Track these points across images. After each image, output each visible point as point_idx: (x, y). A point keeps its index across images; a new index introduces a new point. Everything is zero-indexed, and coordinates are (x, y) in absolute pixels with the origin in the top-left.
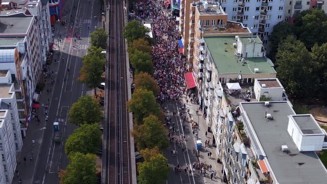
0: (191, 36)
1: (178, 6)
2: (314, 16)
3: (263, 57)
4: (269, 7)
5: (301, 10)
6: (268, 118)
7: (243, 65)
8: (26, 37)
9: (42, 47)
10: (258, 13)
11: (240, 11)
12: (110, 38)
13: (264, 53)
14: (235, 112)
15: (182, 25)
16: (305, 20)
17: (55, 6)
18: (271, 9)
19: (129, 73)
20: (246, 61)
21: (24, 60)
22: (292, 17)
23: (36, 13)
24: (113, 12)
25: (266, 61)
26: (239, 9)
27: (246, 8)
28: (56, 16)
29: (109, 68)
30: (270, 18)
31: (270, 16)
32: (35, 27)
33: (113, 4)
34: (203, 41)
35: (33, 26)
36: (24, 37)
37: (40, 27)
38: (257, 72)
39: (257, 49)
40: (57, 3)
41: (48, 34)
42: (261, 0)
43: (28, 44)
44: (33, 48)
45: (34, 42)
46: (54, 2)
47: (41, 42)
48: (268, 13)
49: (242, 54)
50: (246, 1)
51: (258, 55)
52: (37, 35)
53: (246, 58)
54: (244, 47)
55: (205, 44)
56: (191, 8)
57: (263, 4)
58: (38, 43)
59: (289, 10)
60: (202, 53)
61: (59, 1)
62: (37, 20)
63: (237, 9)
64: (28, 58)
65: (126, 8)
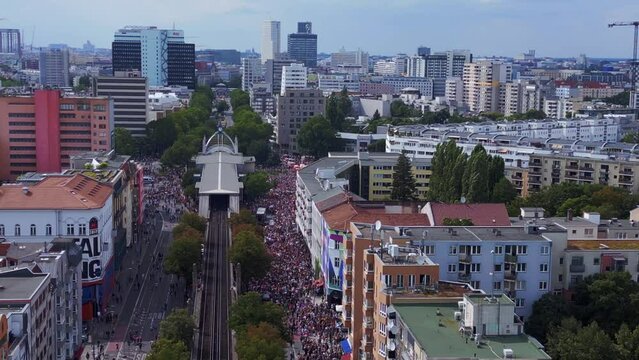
0: (366, 333)
1: (340, 284)
2: (612, 283)
3: (520, 334)
4: (519, 265)
5: (585, 275)
7: (479, 347)
8: (27, 305)
9: (60, 345)
10: (500, 275)
11: (464, 272)
12: (201, 334)
13: (519, 327)
15: (349, 307)
16: (594, 292)
17: (94, 285)
18: (523, 269)
20: (483, 342)
21: (18, 346)
22: (567, 288)
23: (55, 273)
24: (209, 294)
25: (526, 340)
26: (461, 267)
27: (474, 265)
28: (94, 304)
30: (523, 287)
31: (524, 282)
32: (49, 297)
33: (210, 283)
34: (392, 309)
35: (44, 292)
36: (23, 307)
37: (58, 302)
38: (509, 357)
39: (505, 317)
40: (98, 279)
41: (74, 325)
42: (503, 250)
43: (31, 322)
44: (41, 335)
45: (44, 324)
46: (92, 276)
47: (59, 333)
48: (519, 277)
49: (474, 328)
50: (474, 252)
51: (508, 331)
52: (52, 315)
53: (484, 336)
54: (478, 312)
55: (398, 315)
56: (365, 258)
57: (507, 258)
58: (51, 332)
59: (560, 277)
60: (391, 335)
61: (103, 273)
62: (55, 286)
63: (457, 268)
64: (27, 348)
65: (235, 288)
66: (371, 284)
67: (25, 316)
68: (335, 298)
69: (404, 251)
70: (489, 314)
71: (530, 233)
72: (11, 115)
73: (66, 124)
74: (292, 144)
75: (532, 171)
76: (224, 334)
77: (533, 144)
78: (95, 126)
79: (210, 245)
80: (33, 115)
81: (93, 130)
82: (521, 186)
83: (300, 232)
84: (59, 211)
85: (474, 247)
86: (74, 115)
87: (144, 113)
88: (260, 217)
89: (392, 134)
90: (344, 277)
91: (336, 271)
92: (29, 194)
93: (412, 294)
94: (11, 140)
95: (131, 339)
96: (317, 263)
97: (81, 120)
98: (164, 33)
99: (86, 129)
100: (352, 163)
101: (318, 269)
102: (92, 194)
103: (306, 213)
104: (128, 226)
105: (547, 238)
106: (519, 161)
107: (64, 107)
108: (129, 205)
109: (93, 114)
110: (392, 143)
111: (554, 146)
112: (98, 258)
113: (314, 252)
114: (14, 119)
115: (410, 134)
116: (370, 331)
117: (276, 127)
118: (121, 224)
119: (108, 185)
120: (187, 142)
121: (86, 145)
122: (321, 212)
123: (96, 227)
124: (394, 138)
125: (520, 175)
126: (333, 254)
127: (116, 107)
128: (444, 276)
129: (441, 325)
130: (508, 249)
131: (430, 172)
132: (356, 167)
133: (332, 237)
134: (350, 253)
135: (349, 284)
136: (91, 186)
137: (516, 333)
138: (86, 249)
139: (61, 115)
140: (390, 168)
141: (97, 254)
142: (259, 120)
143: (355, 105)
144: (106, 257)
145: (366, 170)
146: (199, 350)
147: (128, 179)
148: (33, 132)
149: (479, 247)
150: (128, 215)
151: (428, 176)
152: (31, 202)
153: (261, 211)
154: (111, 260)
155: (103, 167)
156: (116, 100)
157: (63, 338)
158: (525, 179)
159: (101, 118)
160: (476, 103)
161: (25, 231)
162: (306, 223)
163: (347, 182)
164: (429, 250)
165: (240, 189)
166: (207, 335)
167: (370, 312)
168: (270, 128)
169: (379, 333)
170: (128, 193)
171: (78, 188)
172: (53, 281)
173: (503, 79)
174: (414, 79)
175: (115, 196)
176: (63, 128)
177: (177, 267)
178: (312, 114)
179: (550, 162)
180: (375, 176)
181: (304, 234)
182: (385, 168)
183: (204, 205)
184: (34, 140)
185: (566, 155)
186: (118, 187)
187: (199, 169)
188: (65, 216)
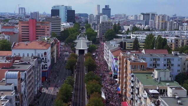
1: (117, 73)
4: (171, 64)
6: (179, 104)
7: (159, 83)
9: (35, 85)
12: (76, 84)
13: (171, 78)
14: (156, 103)
15: (119, 78)
17: (45, 71)
18: (173, 66)
19: (86, 99)
21: (23, 82)
22: (186, 72)
23: (34, 64)
24: (78, 75)
25: (173, 82)
26: (154, 65)
27: (157, 64)
28: (45, 77)
29: (75, 97)
30: (172, 71)
31: (173, 70)
32: (32, 71)
33: (79, 72)
34: (133, 74)
35: (31, 69)
36: (25, 71)
37: (35, 73)
38: (168, 85)
39: (167, 75)
40: (46, 70)
41: (40, 81)
42: (167, 60)
43: (27, 76)
44: (30, 81)
45: (31, 78)
46: (45, 69)
47: (35, 82)
48: (171, 68)
49: (158, 78)
50: (158, 60)
51: (168, 80)
52: (33, 76)
53: (161, 81)
54: (159, 74)
55: (134, 75)
56: (125, 61)
57: (168, 62)
58: (33, 81)
59: (184, 69)
60: (132, 82)
61: (48, 68)
62: (34, 68)
63: (152, 65)
64: (26, 83)
65: (86, 73)
66: (126, 69)
67: (25, 74)
68: (116, 77)
69: (136, 59)
70: (162, 74)
71: (175, 55)
72: (22, 26)
73: (37, 29)
74: (103, 38)
75: (175, 43)
76: (83, 85)
77: (176, 36)
78: (46, 30)
79: (79, 63)
80: (28, 27)
81: (45, 31)
82: (172, 48)
83: (105, 60)
84: (35, 50)
85: (158, 59)
86: (40, 27)
87: (60, 29)
88: (94, 56)
89: (133, 34)
90: (118, 69)
91: (116, 69)
92: (27, 45)
93: (139, 70)
94: (22, 34)
95: (55, 86)
96: (110, 68)
97: (42, 28)
98: (66, 7)
99: (43, 31)
100: (121, 41)
101: (110, 69)
102: (45, 45)
103: (107, 54)
104: (55, 57)
105: (180, 57)
106: (171, 41)
107: (37, 24)
108: (55, 51)
109: (45, 26)
110: (133, 36)
111: (182, 37)
112: (46, 64)
113: (109, 65)
114: (23, 28)
115: (138, 34)
116: (126, 83)
117: (98, 33)
118: (53, 56)
119: (50, 44)
120: (72, 36)
121: (43, 33)
122: (112, 52)
123: (46, 55)
124: (133, 35)
125: (172, 45)
126: (115, 64)
127: (52, 25)
128: (148, 66)
129: (147, 78)
130: (168, 59)
131: (144, 44)
132: (122, 42)
133: (115, 59)
134: (120, 61)
135: (120, 71)
136: (45, 43)
137: (170, 80)
138: (43, 61)
139: (37, 27)
140: (132, 42)
141: (46, 62)
142: (93, 31)
143: (122, 27)
144: (49, 64)
145: (125, 43)
146: (75, 89)
147: (55, 43)
148: (28, 31)
149: (159, 59)
150: (55, 53)
151: (143, 45)
152: (27, 47)
153: (94, 54)
154: (50, 65)
155: (48, 39)
156: (52, 23)
157: (36, 83)
158: (173, 46)
159: (48, 27)
160: (158, 27)
161: (26, 55)
162: (107, 57)
163: (119, 45)
164: (144, 59)
165: (88, 48)
166: (78, 85)
167: (126, 77)
168: (97, 33)
169: (129, 82)
170: (55, 47)
171: (41, 44)
172: (33, 66)
173: (167, 20)
174: (140, 21)
175: (52, 47)
176: (37, 30)
177: (69, 67)
178: (109, 29)
179: (181, 41)
180: (128, 45)
181: (106, 60)
182: (131, 42)
183: (77, 53)
184: (28, 34)
185: (186, 38)
186: (52, 45)
187: (76, 43)
188: (37, 51)
